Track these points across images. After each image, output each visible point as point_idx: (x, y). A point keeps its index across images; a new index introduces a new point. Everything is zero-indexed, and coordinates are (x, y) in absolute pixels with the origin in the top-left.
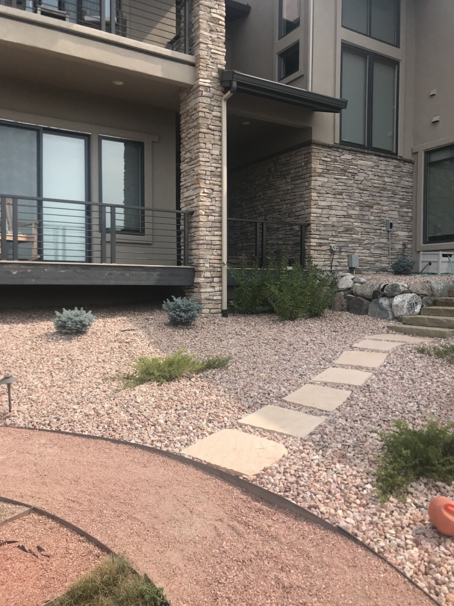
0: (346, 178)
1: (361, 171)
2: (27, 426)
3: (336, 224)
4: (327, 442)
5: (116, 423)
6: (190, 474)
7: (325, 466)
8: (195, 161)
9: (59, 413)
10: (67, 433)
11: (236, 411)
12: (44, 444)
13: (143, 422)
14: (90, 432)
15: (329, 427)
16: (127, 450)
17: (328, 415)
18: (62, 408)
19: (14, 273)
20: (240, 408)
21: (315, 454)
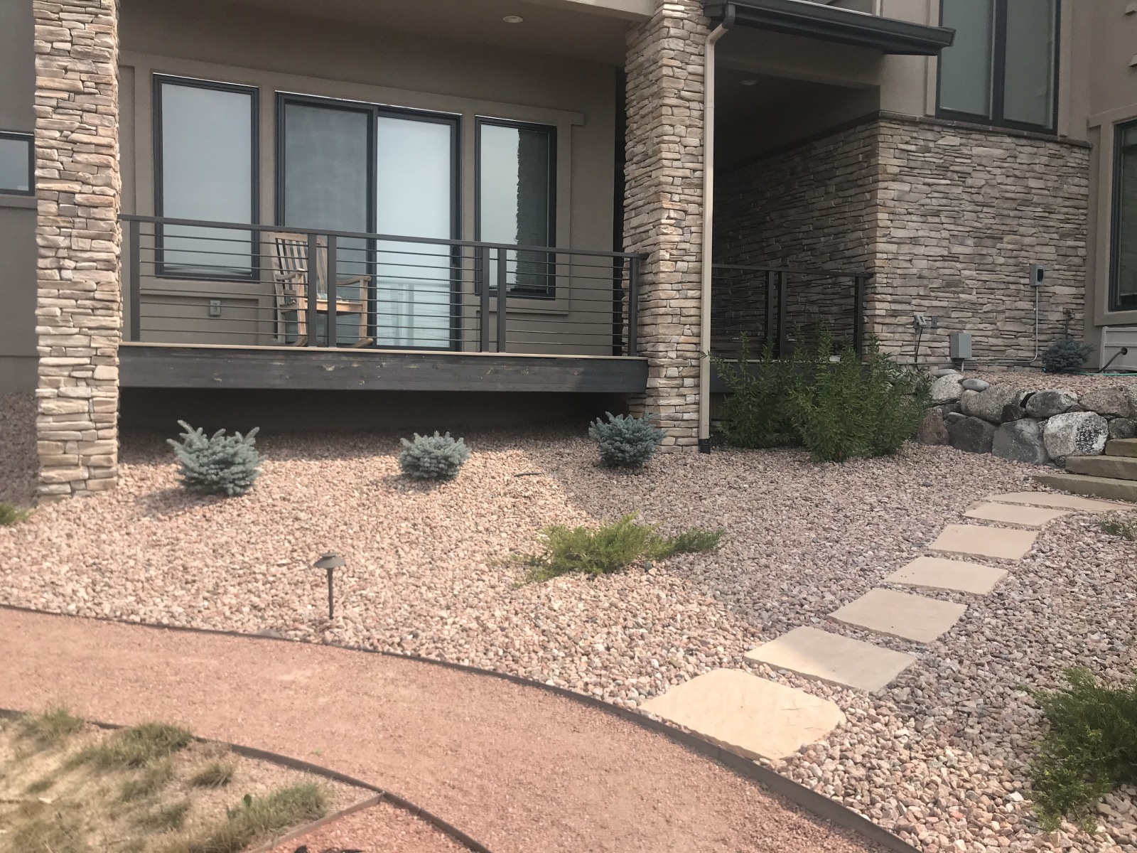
0: (949, 182)
1: (978, 168)
2: (362, 646)
3: (925, 273)
4: (924, 703)
5: (518, 647)
6: (660, 751)
7: (923, 750)
8: (654, 159)
9: (416, 624)
10: (432, 662)
11: (739, 637)
12: (393, 680)
13: (566, 648)
14: (473, 661)
15: (927, 674)
16: (541, 698)
17: (922, 651)
18: (420, 615)
19: (330, 369)
20: (746, 630)
21: (901, 725)
